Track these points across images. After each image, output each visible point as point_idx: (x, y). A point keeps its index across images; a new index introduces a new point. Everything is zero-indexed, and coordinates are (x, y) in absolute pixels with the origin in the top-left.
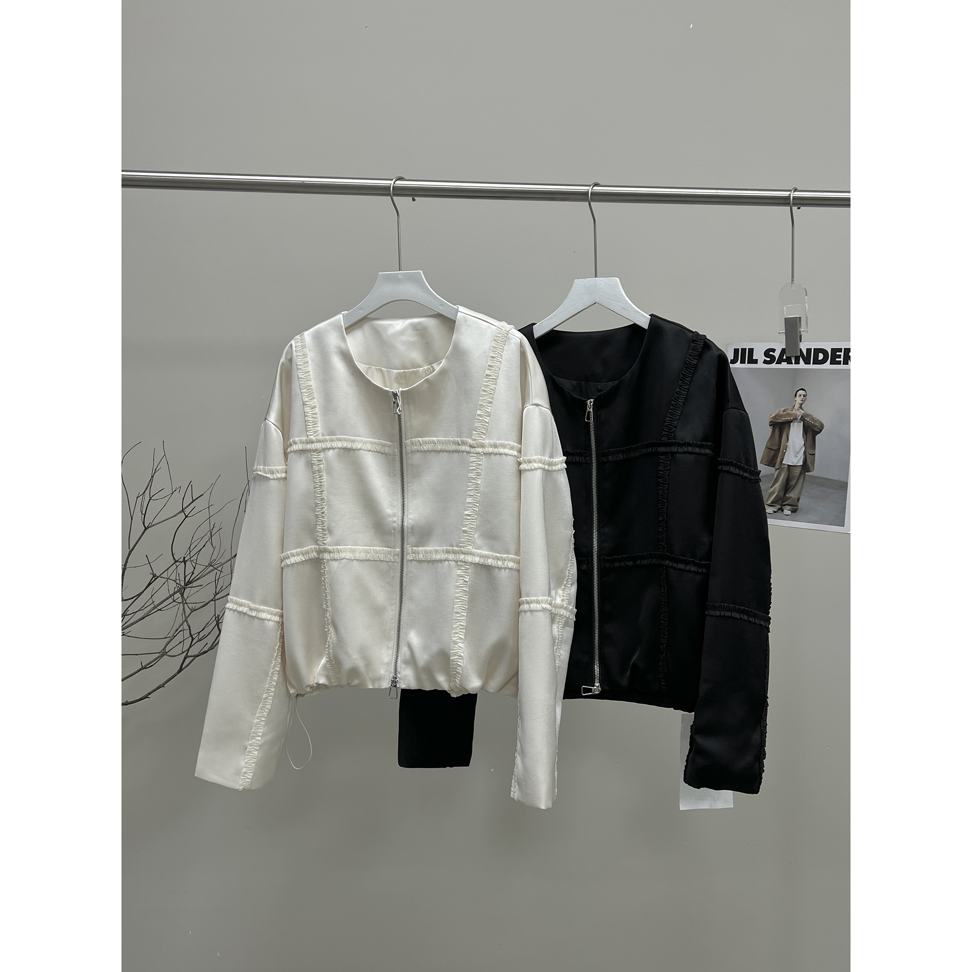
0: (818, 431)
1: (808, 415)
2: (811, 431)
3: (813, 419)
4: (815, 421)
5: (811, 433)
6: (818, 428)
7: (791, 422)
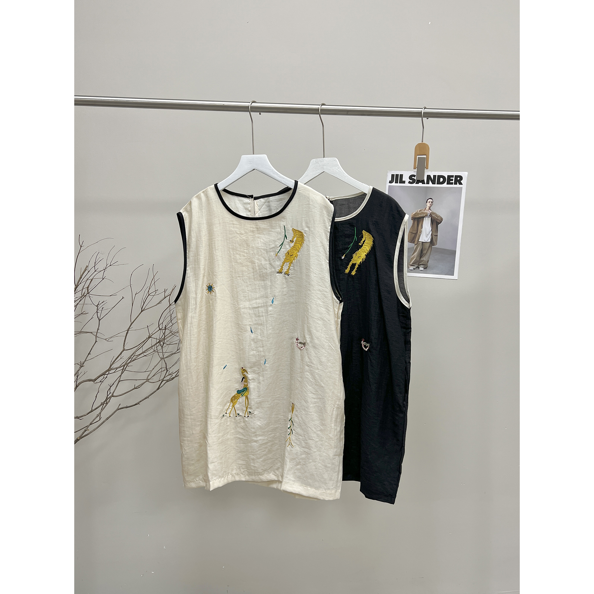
0: (439, 222)
1: (434, 213)
2: (436, 222)
3: (436, 215)
4: (438, 217)
5: (435, 223)
6: (440, 221)
7: (424, 217)
